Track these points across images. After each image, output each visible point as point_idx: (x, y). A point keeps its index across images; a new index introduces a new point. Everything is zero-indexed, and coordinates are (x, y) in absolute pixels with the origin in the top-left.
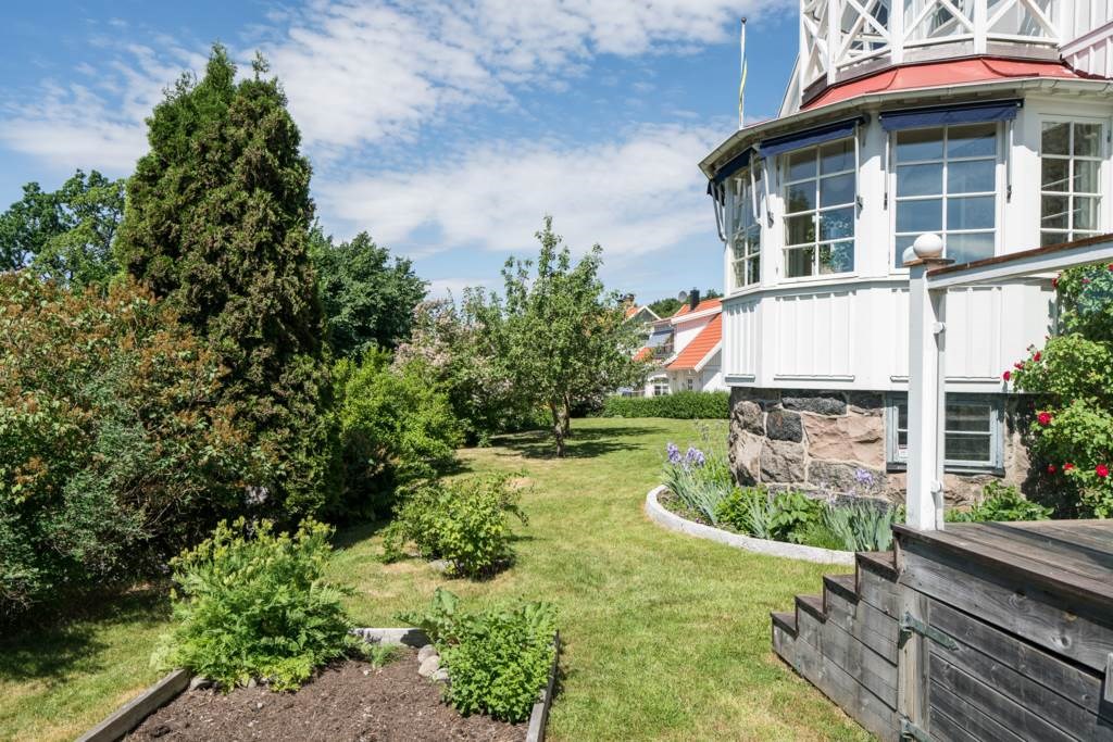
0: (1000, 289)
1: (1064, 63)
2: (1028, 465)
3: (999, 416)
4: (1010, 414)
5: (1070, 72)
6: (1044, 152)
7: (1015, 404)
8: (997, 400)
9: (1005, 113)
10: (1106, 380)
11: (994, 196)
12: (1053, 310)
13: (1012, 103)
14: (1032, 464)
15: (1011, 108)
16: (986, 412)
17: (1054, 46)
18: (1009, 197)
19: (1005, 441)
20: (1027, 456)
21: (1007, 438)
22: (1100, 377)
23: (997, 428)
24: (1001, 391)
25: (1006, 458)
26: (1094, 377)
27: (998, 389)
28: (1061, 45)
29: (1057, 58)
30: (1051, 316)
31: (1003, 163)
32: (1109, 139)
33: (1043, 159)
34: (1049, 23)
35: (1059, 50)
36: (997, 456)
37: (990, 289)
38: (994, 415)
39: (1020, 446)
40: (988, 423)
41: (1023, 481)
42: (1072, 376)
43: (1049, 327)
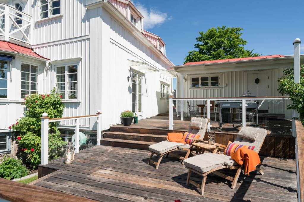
0: (8, 104)
1: (32, 49)
2: (17, 149)
3: (9, 137)
4: (12, 137)
5: (33, 52)
6: (22, 71)
7: (14, 134)
8: (8, 134)
9: (8, 59)
10: (35, 127)
11: (7, 80)
12: (25, 109)
13: (11, 57)
14: (18, 149)
15: (10, 58)
16: (5, 137)
17: (30, 45)
18: (11, 81)
19: (11, 144)
20: (17, 147)
21: (11, 143)
22: (34, 127)
23: (8, 140)
24: (9, 131)
25: (11, 148)
26: (32, 127)
27: (8, 131)
28: (31, 45)
29: (30, 47)
30: (24, 111)
31: (9, 72)
32: (40, 70)
33: (22, 72)
34: (28, 39)
35: (31, 46)
36: (9, 148)
37: (6, 104)
38: (8, 137)
39: (16, 144)
40: (6, 139)
41: (16, 153)
42: (27, 127)
43: (24, 114)
